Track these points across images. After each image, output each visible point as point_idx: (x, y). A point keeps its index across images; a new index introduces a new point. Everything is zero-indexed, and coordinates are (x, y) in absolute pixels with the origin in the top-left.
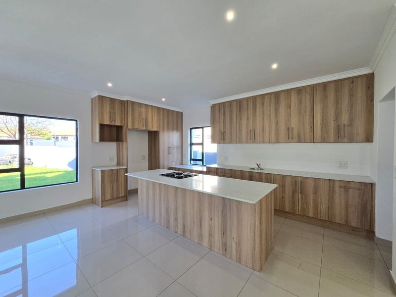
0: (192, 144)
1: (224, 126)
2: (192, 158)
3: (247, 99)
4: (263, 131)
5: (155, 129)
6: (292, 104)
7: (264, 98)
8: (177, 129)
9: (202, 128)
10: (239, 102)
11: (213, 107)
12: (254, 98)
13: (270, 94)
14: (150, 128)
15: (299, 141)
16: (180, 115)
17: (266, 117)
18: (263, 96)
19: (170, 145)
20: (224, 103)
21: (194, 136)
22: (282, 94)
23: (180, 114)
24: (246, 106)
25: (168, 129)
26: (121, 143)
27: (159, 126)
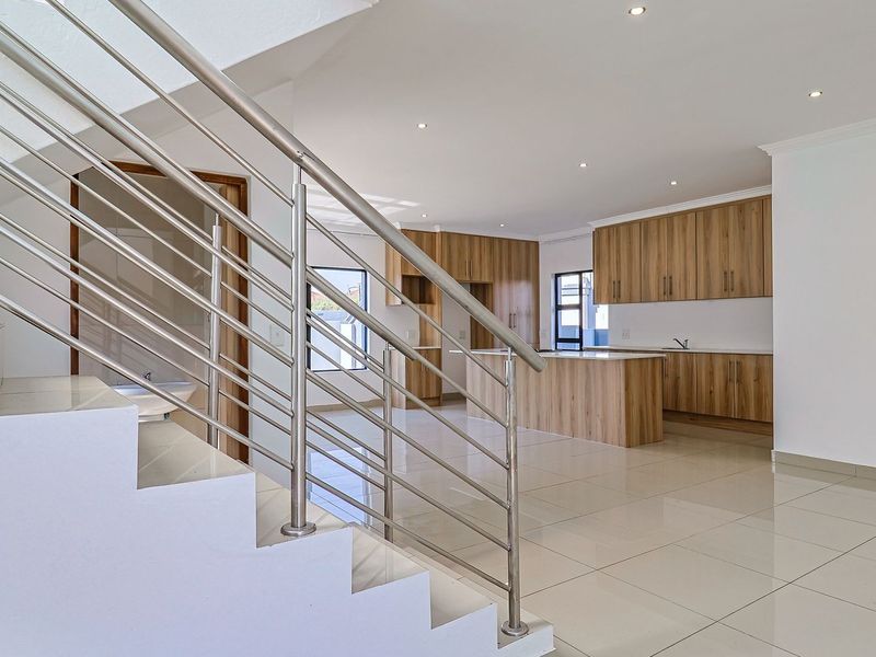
0: (558, 308)
1: (618, 270)
2: (560, 337)
3: (658, 219)
4: (685, 279)
5: (486, 279)
6: (731, 229)
7: (686, 217)
8: (527, 277)
9: (580, 273)
10: (644, 224)
11: (597, 233)
12: (670, 217)
13: (696, 211)
14: (476, 279)
15: (743, 296)
16: (532, 248)
17: (690, 253)
18: (684, 214)
19: (514, 311)
20: (617, 226)
21: (563, 292)
22: (715, 211)
23: (532, 246)
24: (656, 234)
25: (510, 279)
26: (428, 306)
27: (493, 274)
